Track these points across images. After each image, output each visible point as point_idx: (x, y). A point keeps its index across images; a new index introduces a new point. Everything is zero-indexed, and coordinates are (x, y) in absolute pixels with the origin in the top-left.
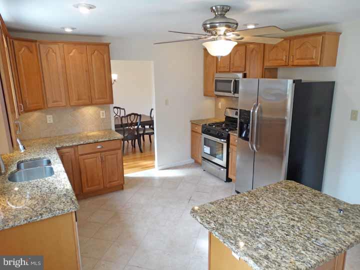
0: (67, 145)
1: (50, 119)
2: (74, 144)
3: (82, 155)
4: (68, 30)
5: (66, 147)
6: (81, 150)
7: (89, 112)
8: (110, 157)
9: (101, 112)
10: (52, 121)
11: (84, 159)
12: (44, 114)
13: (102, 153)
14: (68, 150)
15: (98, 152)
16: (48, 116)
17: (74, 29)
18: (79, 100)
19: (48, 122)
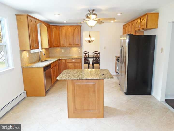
0: (63, 58)
1: (63, 51)
2: (66, 58)
3: (68, 62)
4: (65, 22)
5: (63, 59)
6: (67, 61)
7: (75, 49)
8: (76, 65)
9: (79, 50)
10: (63, 52)
11: (68, 64)
12: (61, 49)
13: (74, 63)
14: (64, 60)
15: (73, 62)
16: (62, 50)
17: (67, 21)
18: (70, 44)
19: (62, 52)
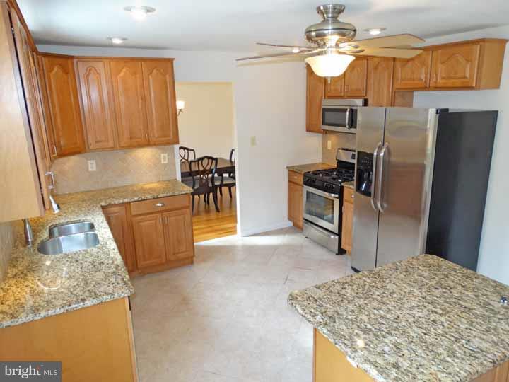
0: (116, 202)
1: (92, 165)
3: (136, 216)
5: (115, 205)
7: (145, 156)
8: (173, 218)
9: (162, 155)
10: (95, 169)
11: (139, 222)
12: (84, 160)
13: (164, 214)
14: (116, 209)
15: (158, 212)
16: (89, 162)
17: (124, 39)
18: (131, 138)
19: (90, 170)
